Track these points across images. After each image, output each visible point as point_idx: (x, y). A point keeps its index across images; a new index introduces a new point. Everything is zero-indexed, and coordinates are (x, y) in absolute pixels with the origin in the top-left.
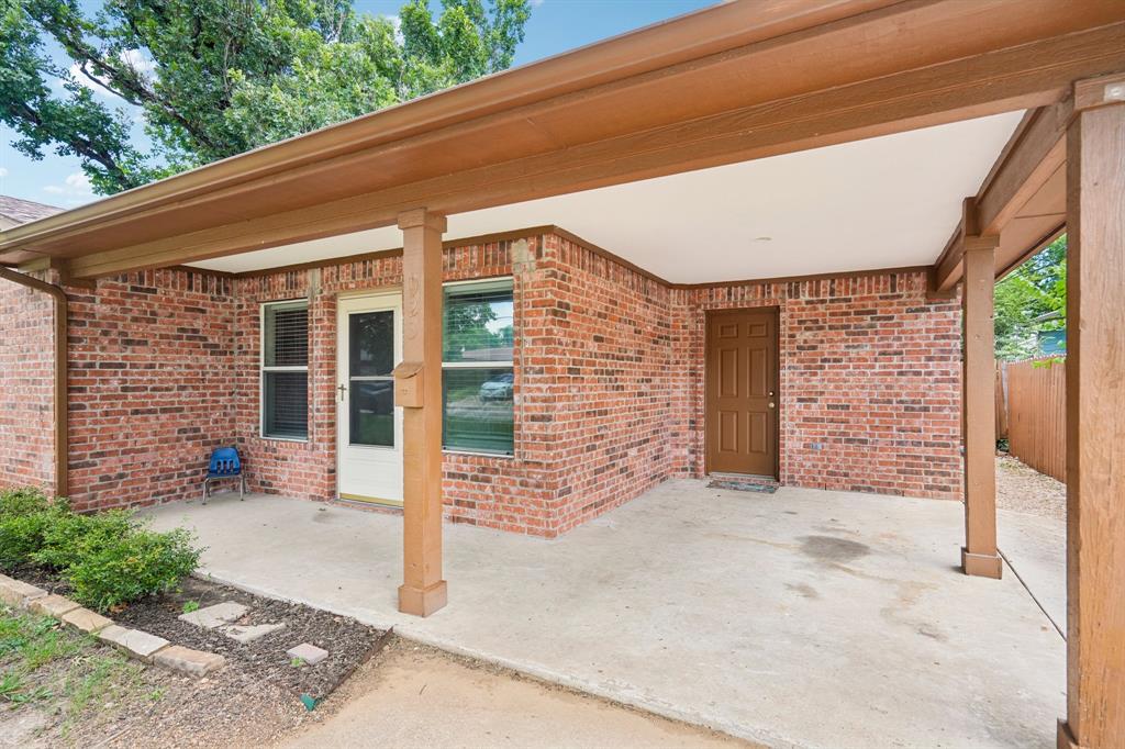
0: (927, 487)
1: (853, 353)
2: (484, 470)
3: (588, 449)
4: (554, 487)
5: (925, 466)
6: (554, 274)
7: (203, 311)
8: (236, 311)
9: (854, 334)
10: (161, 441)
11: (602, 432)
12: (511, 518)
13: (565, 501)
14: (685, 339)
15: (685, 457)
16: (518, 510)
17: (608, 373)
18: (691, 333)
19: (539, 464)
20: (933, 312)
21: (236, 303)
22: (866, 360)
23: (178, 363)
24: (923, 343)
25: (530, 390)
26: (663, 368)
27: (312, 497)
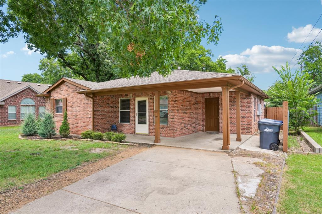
0: (246, 133)
1: (233, 107)
2: (163, 127)
3: (180, 124)
4: (175, 130)
5: (246, 128)
6: (174, 96)
7: (110, 100)
8: (114, 100)
9: (233, 103)
10: (105, 123)
11: (183, 121)
12: (168, 135)
13: (176, 132)
14: (201, 104)
15: (201, 128)
16: (169, 134)
17: (184, 111)
18: (202, 102)
19: (172, 126)
20: (247, 99)
21: (115, 98)
22: (235, 108)
23: (107, 110)
24: (245, 105)
25: (171, 114)
26: (196, 110)
27: (131, 134)
